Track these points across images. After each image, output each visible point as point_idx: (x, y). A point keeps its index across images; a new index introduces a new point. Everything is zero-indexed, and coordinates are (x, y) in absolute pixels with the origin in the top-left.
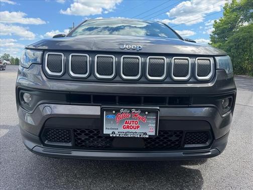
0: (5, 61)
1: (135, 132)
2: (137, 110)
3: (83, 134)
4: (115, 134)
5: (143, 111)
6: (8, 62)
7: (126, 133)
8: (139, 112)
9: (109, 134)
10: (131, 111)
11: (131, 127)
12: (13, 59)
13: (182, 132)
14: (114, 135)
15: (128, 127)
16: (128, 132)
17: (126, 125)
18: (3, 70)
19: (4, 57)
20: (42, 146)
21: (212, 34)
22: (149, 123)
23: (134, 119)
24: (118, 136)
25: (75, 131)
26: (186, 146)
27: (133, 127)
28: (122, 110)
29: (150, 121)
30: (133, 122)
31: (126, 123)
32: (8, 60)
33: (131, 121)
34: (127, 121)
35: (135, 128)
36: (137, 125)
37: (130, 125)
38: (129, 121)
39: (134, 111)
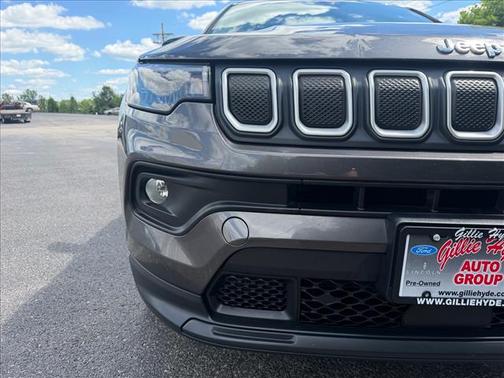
0: (29, 105)
1: (488, 294)
3: (328, 293)
4: (430, 297)
6: (35, 107)
7: (462, 294)
9: (415, 299)
10: (486, 235)
11: (479, 279)
12: (42, 100)
14: (430, 302)
15: (469, 279)
16: (469, 293)
17: (466, 272)
18: (26, 122)
19: (25, 96)
20: (210, 320)
23: (491, 256)
24: (439, 302)
25: (304, 283)
27: (484, 279)
28: (460, 233)
30: (486, 264)
31: (466, 267)
32: (34, 103)
33: (479, 263)
34: (467, 263)
35: (488, 281)
36: (495, 274)
37: (475, 274)
38: (474, 263)
39: (495, 235)
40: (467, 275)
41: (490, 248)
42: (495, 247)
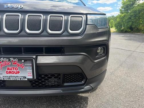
1: (17, 77)
2: (14, 58)
5: (20, 60)
7: (9, 77)
8: (16, 60)
10: (9, 60)
11: (13, 73)
13: (59, 75)
15: (10, 72)
16: (11, 76)
17: (8, 71)
21: (121, 8)
22: (27, 69)
23: (14, 66)
24: (2, 79)
26: (66, 84)
28: (2, 59)
29: (28, 68)
30: (14, 68)
31: (8, 69)
33: (12, 68)
34: (8, 68)
35: (16, 73)
36: (17, 71)
37: (11, 71)
38: (10, 68)
39: (12, 60)
40: (9, 71)
41: (13, 63)
42: (14, 63)
